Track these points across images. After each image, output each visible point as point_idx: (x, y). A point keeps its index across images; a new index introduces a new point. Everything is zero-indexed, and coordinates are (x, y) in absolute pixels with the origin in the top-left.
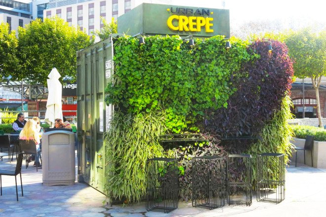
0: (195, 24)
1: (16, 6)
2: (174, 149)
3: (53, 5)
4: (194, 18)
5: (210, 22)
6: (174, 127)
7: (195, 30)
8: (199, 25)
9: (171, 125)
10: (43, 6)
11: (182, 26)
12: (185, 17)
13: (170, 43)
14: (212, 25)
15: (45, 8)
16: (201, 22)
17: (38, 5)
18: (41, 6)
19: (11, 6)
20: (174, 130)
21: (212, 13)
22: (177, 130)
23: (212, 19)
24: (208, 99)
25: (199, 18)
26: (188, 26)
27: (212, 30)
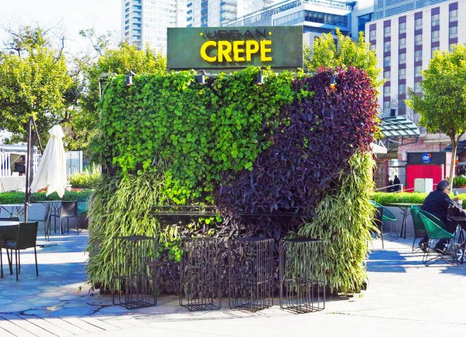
0: (242, 51)
1: (327, 21)
2: (174, 225)
3: (380, 15)
4: (242, 43)
5: (267, 47)
6: (175, 196)
7: (242, 59)
8: (249, 52)
9: (171, 193)
10: (366, 17)
11: (222, 54)
12: (226, 43)
13: (171, 82)
14: (269, 50)
15: (369, 20)
16: (253, 47)
17: (359, 17)
18: (363, 17)
19: (321, 21)
20: (175, 200)
21: (270, 33)
22: (179, 199)
23: (269, 42)
24: (223, 157)
25: (249, 43)
26: (232, 55)
27: (270, 59)
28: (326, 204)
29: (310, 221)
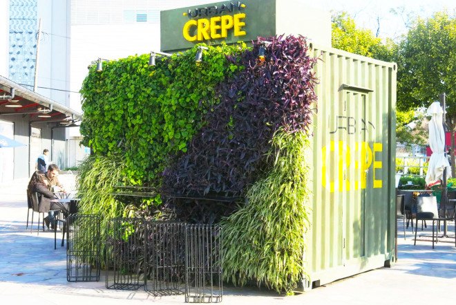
0: (218, 27)
2: (131, 205)
4: (217, 19)
5: (241, 20)
6: (133, 177)
7: (218, 36)
8: (224, 27)
11: (201, 32)
12: (205, 21)
14: (243, 24)
16: (228, 22)
20: (132, 181)
21: (243, 6)
22: (136, 180)
23: (243, 15)
24: (166, 138)
25: (224, 18)
26: (209, 32)
27: (243, 33)
28: (254, 188)
29: (242, 206)
